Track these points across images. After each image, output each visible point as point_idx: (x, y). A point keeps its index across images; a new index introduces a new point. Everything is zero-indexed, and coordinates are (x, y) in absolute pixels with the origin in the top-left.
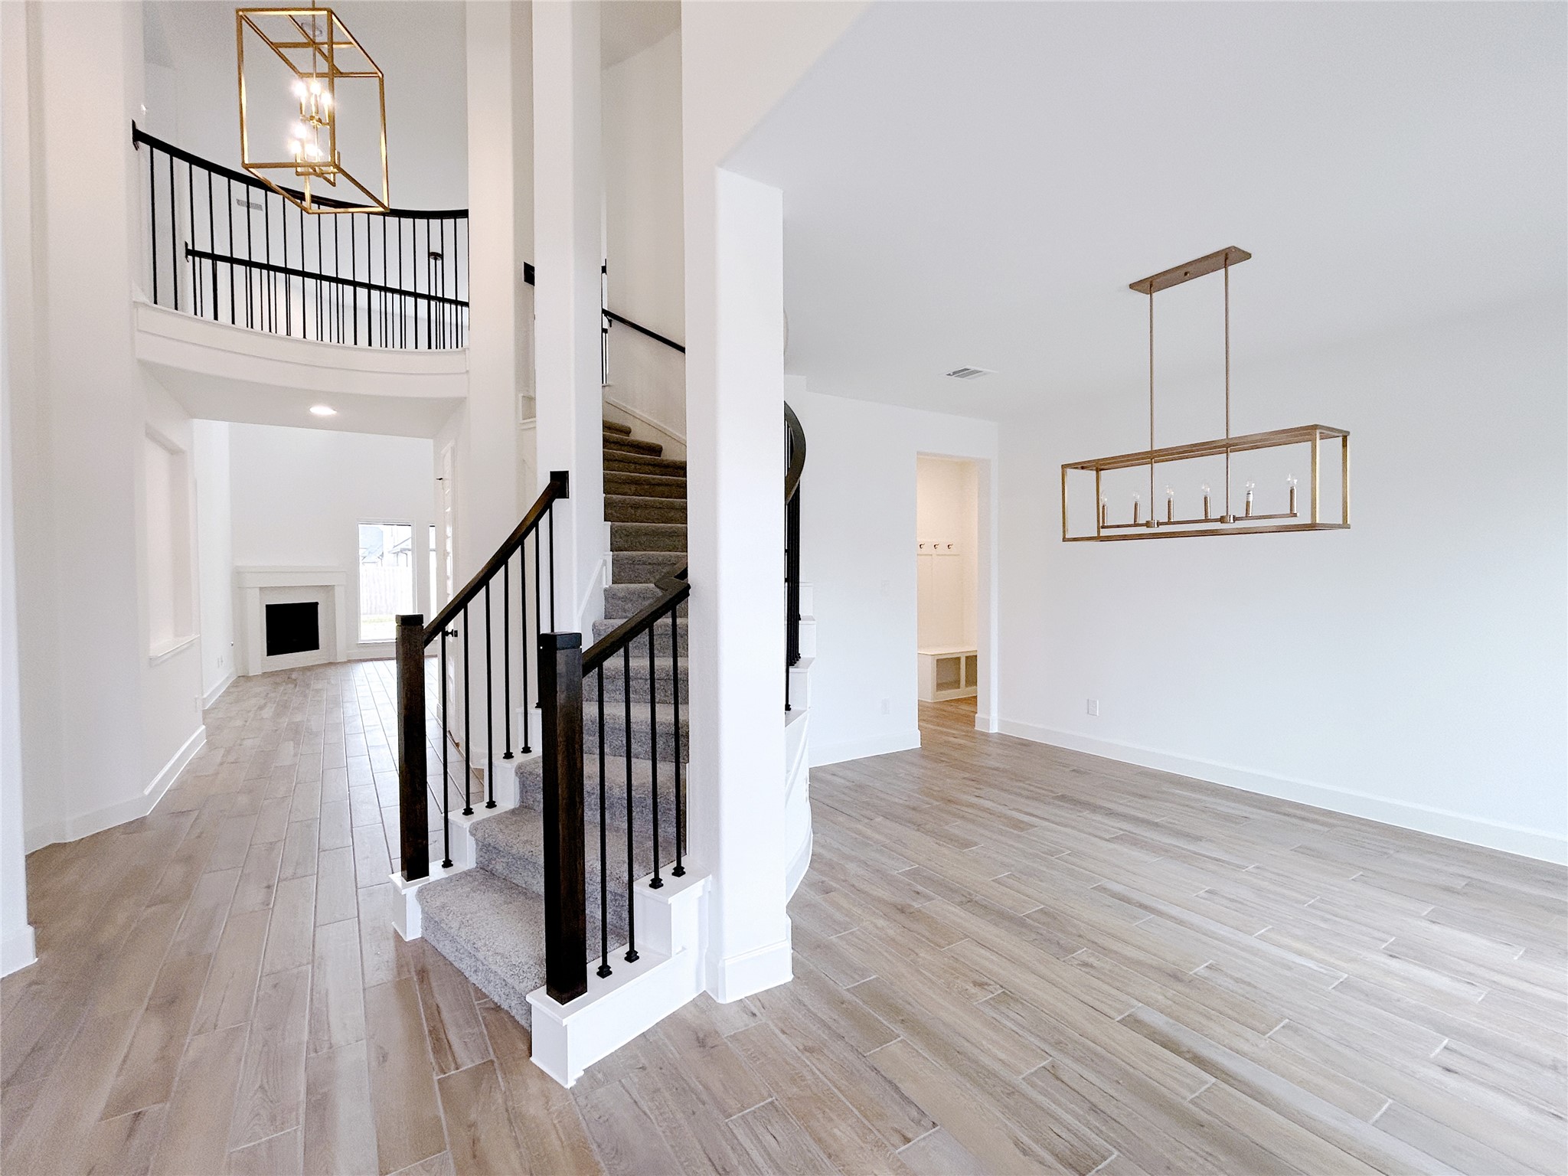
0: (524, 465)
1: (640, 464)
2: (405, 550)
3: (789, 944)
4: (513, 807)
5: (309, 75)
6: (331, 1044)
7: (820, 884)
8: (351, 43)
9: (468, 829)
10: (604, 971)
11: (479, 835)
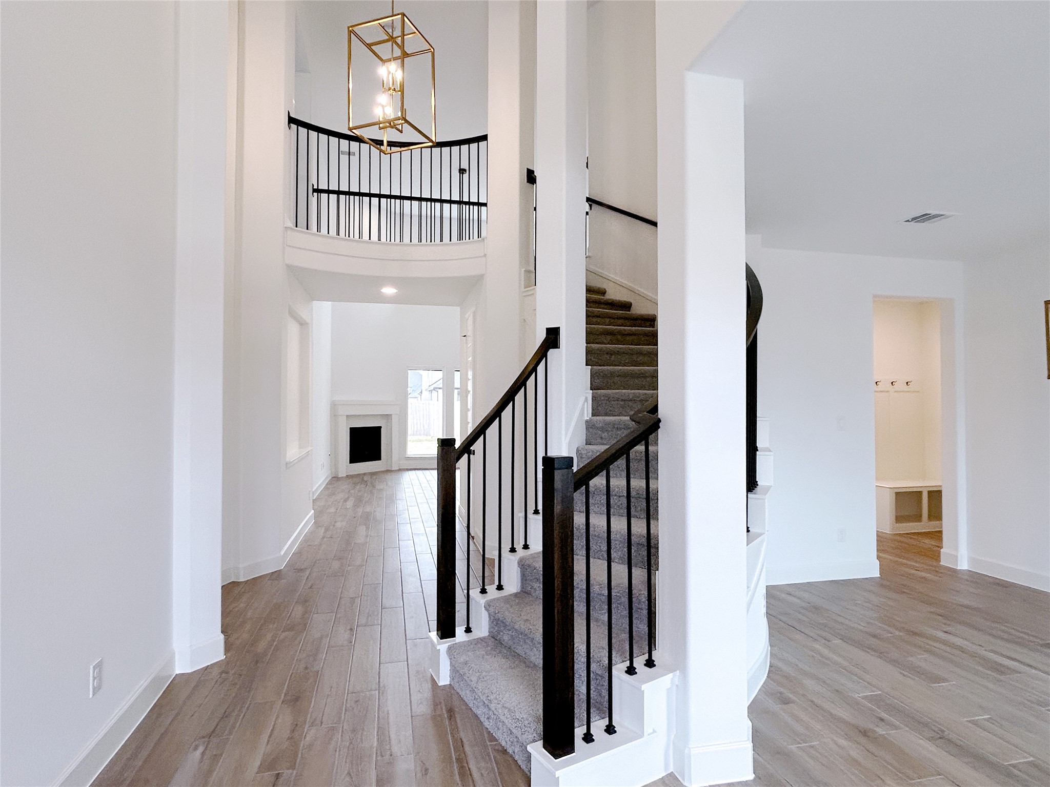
0: (525, 324)
1: (613, 318)
2: (437, 388)
3: (750, 745)
4: (515, 591)
5: (389, 60)
6: (391, 752)
7: (779, 695)
8: (415, 33)
9: (483, 605)
10: (588, 738)
11: (492, 610)
